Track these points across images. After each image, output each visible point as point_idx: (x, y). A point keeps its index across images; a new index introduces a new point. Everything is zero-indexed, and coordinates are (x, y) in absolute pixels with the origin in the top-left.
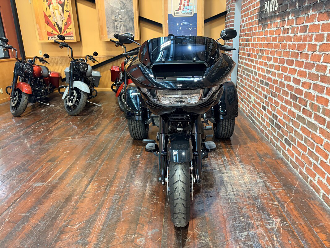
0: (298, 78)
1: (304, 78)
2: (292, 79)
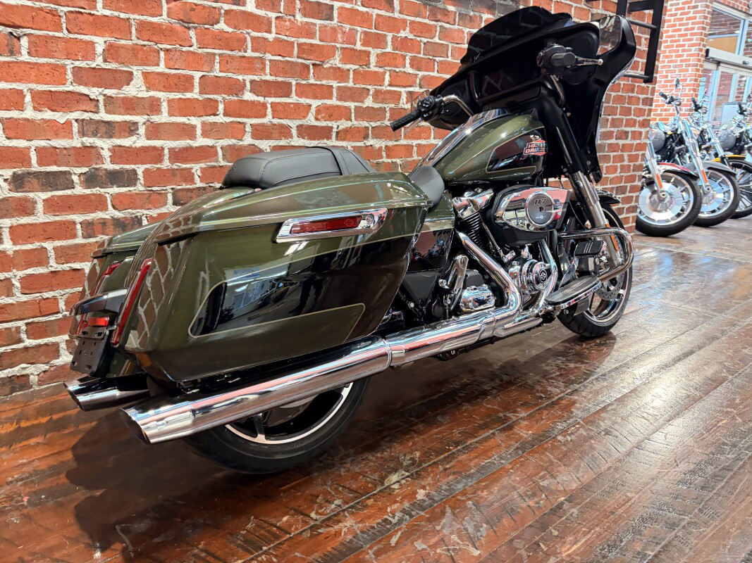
0: (324, 124)
1: (343, 121)
2: (294, 132)
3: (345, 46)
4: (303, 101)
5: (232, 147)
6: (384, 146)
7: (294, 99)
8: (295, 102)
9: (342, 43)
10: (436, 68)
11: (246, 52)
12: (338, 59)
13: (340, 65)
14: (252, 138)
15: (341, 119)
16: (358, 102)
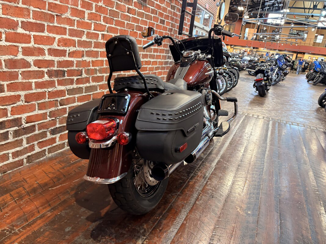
2: (46, 52)
3: (73, 7)
4: (51, 35)
5: (10, 60)
6: (91, 61)
7: (46, 34)
8: (47, 35)
9: (71, 5)
10: (114, 23)
11: (19, 4)
12: (69, 13)
13: (70, 17)
14: (23, 55)
15: (71, 46)
16: (79, 37)
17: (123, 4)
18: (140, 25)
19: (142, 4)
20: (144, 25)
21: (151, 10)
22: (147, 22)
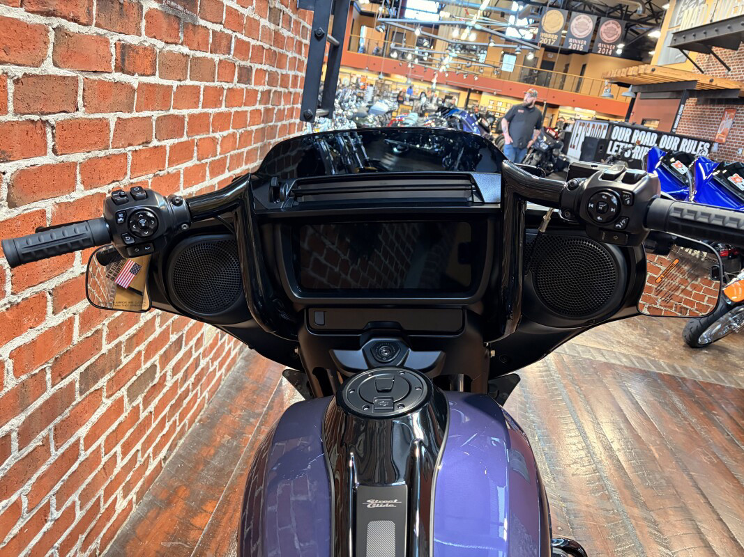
17: (93, 30)
18: (172, 111)
19: (180, 15)
20: (188, 108)
21: (211, 41)
22: (199, 93)
